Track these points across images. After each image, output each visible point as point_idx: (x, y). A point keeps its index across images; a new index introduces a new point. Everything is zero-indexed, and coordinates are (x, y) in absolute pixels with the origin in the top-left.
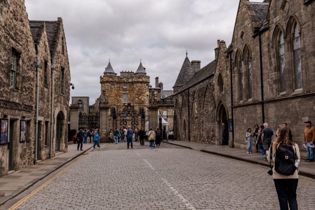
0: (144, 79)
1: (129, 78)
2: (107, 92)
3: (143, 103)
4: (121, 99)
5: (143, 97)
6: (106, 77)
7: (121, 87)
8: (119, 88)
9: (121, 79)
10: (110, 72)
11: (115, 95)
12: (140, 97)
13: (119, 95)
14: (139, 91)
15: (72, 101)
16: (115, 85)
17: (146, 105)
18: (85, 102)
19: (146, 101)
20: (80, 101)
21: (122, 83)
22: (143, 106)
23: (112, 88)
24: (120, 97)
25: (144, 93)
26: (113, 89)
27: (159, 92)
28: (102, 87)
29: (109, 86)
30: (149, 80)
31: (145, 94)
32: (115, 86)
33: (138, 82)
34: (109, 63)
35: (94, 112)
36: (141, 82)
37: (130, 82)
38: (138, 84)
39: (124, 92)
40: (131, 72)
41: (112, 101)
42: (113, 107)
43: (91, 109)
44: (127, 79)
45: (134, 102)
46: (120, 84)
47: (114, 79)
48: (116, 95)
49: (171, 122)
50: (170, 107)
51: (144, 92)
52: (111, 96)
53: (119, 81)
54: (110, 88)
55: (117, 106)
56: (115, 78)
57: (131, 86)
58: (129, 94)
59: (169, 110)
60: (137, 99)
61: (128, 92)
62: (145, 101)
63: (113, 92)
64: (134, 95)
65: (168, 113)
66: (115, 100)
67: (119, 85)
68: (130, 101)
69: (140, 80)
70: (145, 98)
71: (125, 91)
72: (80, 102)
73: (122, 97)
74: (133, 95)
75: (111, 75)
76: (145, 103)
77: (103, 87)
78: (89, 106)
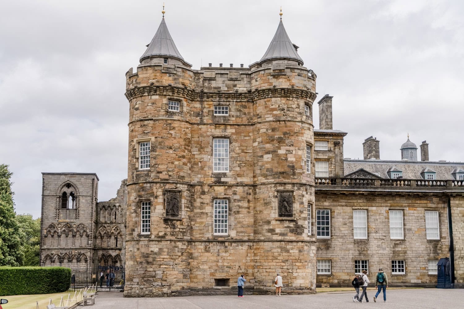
0: (298, 82)
1: (236, 80)
2: (154, 128)
3: (294, 174)
4: (206, 157)
5: (291, 148)
6: (150, 71)
7: (205, 110)
8: (198, 115)
9: (205, 79)
10: (164, 52)
11: (183, 143)
12: (279, 148)
13: (199, 143)
14: (276, 125)
15: (43, 187)
16: (185, 103)
17: (304, 182)
18: (83, 189)
19: (303, 164)
20: (68, 185)
21: (210, 96)
22: (293, 184)
23: (173, 113)
24: (201, 149)
25: (297, 134)
26: (176, 118)
27: (336, 144)
28: (133, 109)
29: (160, 105)
30: (314, 86)
31: (300, 138)
32: (182, 106)
33: (274, 91)
34: (163, 24)
35: (112, 223)
36: (287, 93)
37: (241, 94)
38: (273, 99)
39: (218, 132)
40: (239, 67)
41: (173, 163)
42: (173, 186)
43: (102, 212)
44: (232, 82)
45: (258, 172)
46: (202, 102)
47: (181, 80)
48: (188, 143)
49: (385, 252)
50: (378, 200)
51: (296, 129)
52: (167, 144)
53: (198, 90)
54: (162, 112)
55: (191, 186)
56: (184, 77)
57: (246, 111)
58: (236, 141)
59: (374, 208)
60: (268, 157)
61: (234, 131)
62: (301, 167)
63: (174, 128)
64: (256, 144)
65: (372, 219)
66: (185, 160)
67: (198, 105)
68: (239, 166)
69: (282, 83)
70: (300, 153)
71: (222, 127)
72: (68, 191)
73: (209, 149)
74: (254, 141)
75: (171, 63)
76: (301, 174)
77: (137, 109)
78: (97, 204)
